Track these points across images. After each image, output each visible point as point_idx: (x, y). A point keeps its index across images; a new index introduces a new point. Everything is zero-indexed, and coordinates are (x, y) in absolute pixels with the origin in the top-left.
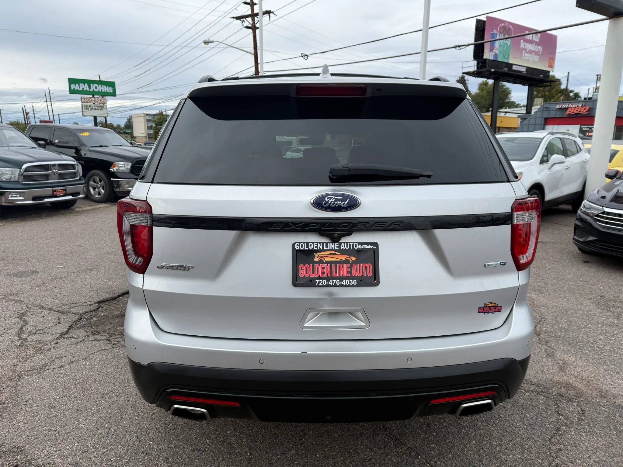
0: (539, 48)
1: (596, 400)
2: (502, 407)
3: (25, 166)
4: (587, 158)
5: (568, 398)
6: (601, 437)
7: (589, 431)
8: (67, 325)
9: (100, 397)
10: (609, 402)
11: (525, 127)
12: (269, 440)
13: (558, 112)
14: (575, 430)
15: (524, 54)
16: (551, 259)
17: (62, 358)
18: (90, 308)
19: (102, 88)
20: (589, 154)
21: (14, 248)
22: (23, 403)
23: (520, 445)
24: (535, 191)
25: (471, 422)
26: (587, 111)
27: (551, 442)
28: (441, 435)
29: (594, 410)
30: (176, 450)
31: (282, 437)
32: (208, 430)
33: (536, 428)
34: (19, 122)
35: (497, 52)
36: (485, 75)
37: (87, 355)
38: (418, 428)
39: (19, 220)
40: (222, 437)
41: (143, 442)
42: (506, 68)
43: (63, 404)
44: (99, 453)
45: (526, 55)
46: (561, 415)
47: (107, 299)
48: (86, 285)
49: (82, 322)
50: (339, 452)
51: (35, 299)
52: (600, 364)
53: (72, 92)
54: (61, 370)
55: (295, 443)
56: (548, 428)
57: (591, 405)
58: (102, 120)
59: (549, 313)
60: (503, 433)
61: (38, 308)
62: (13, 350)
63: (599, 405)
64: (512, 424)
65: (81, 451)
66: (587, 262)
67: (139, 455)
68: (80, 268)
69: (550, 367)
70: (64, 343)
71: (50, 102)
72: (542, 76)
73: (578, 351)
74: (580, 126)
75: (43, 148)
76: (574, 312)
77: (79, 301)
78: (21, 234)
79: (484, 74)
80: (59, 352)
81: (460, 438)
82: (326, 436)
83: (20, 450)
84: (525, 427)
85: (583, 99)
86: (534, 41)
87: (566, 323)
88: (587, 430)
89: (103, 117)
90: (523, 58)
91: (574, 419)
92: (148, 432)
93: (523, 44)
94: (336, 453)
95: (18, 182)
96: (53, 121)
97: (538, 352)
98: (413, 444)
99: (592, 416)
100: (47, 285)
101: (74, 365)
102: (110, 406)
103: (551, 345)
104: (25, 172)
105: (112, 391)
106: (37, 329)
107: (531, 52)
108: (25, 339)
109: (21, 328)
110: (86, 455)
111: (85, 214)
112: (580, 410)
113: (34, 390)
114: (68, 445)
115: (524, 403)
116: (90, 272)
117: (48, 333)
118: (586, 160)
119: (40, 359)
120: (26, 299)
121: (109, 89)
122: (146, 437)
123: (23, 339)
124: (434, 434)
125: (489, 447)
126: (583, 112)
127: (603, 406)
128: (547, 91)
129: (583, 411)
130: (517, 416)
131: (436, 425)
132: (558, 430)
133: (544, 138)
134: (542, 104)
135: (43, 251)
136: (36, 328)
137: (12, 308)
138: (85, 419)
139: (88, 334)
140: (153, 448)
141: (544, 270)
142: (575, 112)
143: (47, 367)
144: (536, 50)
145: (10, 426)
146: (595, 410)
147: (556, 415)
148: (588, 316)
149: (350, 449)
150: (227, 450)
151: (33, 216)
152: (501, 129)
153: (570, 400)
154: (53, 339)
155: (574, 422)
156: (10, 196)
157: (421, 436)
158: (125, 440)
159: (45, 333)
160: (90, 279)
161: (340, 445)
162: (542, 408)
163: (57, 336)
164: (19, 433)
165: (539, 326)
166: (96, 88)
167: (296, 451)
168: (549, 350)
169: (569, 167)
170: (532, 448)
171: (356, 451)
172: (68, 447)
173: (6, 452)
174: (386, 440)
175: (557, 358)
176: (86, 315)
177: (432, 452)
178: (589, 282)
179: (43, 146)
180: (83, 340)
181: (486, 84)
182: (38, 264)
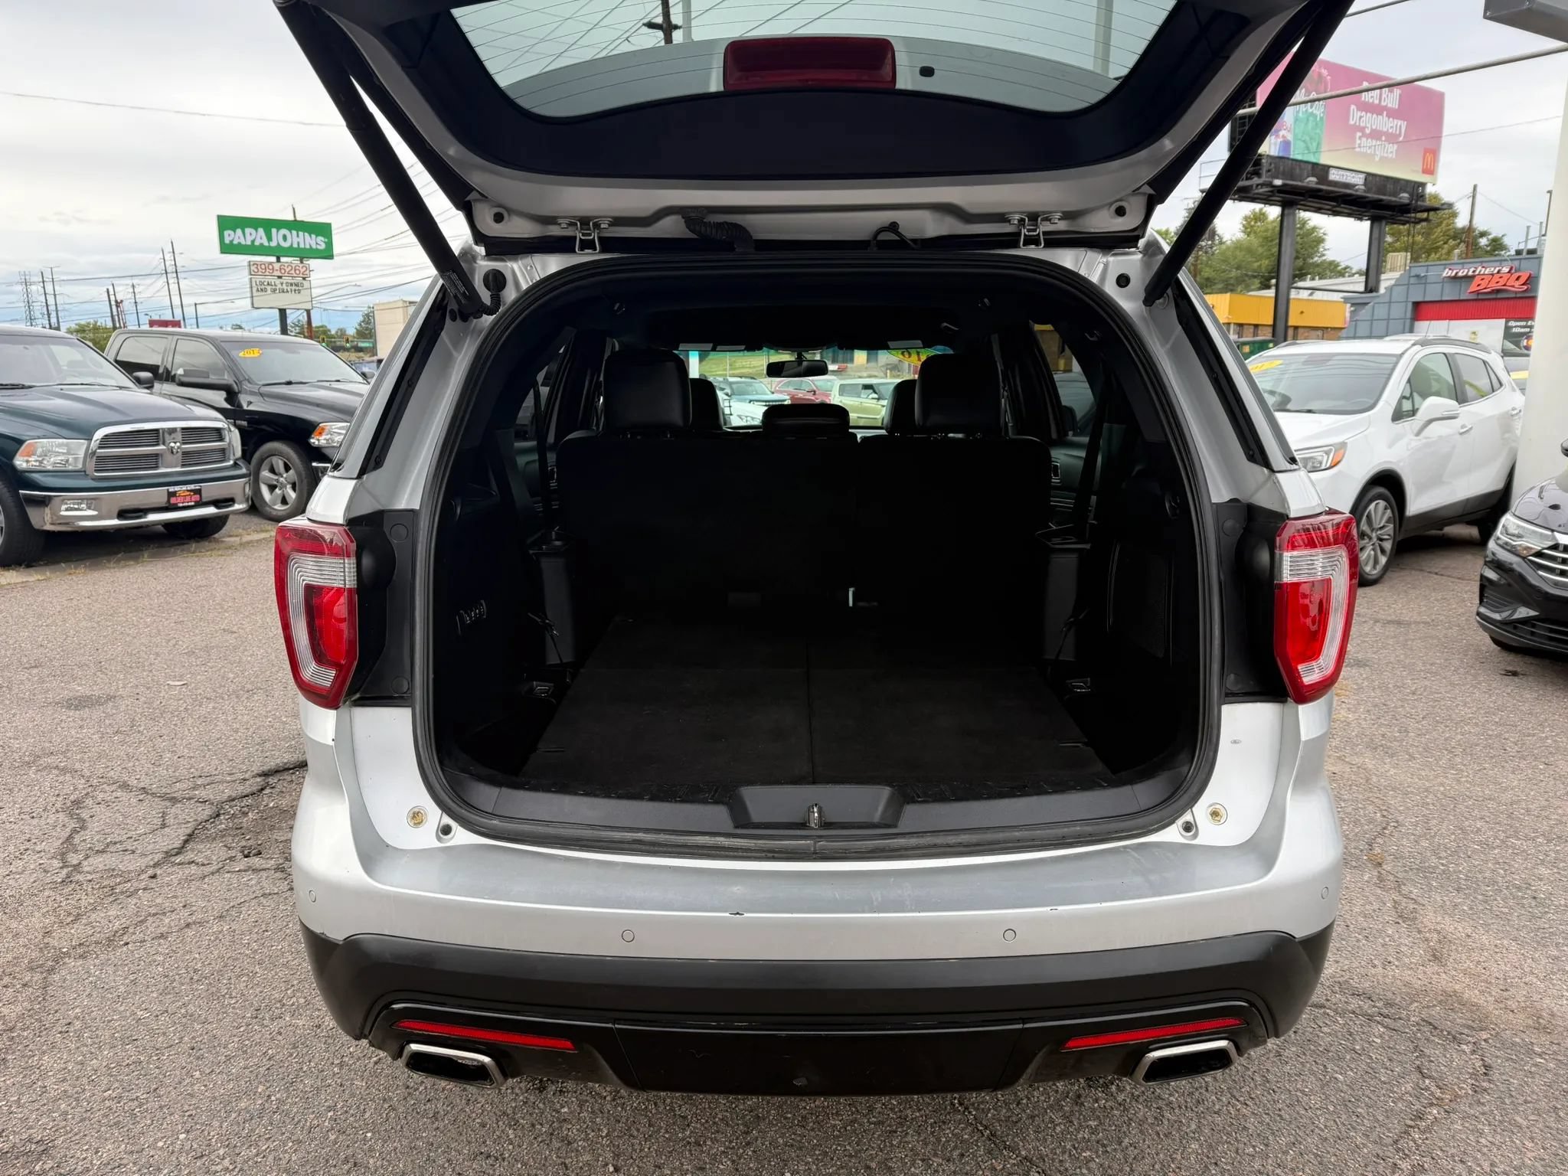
0: (1398, 125)
1: (1523, 1040)
2: (1272, 1055)
3: (100, 434)
4: (1517, 406)
5: (1449, 1033)
6: (1532, 1139)
7: (1500, 1121)
8: (183, 832)
9: (249, 1015)
10: (1558, 1044)
11: (1363, 328)
12: (667, 1132)
13: (1448, 287)
14: (1463, 1118)
15: (1358, 142)
16: (1420, 666)
17: (164, 914)
18: (242, 788)
19: (298, 240)
20: (1524, 394)
21: (67, 636)
22: (60, 1029)
23: (1316, 1155)
24: (1381, 490)
25: (1191, 1094)
26: (1523, 285)
27: (1398, 1150)
28: (1110, 1126)
29: (1517, 1066)
30: (428, 1155)
31: (699, 1126)
32: (514, 1105)
33: (1359, 1110)
34: (99, 324)
35: (1290, 137)
36: (1258, 194)
37: (227, 907)
38: (1051, 1107)
39: (85, 567)
40: (547, 1122)
41: (347, 1132)
42: (1313, 176)
43: (157, 1031)
44: (239, 1159)
45: (1365, 144)
46: (1429, 1077)
47: (286, 767)
48: (237, 731)
49: (221, 824)
50: (842, 1168)
51: (109, 764)
52: (1538, 943)
53: (227, 248)
54: (159, 944)
55: (731, 1142)
56: (1392, 1110)
57: (1509, 1051)
58: (301, 318)
59: (1408, 808)
60: (1271, 1124)
61: (114, 787)
62: (46, 893)
63: (1530, 1052)
64: (1298, 1101)
65: (194, 1153)
66: (1515, 674)
67: (335, 1166)
68: (224, 686)
69: (1404, 949)
70: (172, 875)
71: (175, 275)
72: (1406, 195)
73: (1481, 908)
74: (1506, 322)
75: (147, 388)
76: (1474, 804)
77: (216, 770)
78: (87, 600)
79: (1256, 191)
80: (159, 901)
81: (1158, 1134)
82: (811, 1124)
83: (42, 1148)
84: (1331, 1108)
85: (1513, 252)
86: (1385, 108)
87: (1454, 834)
88: (1494, 1118)
89: (300, 312)
90: (1358, 150)
91: (1462, 1088)
92: (362, 1107)
93: (1355, 116)
94: (835, 1168)
95: (82, 473)
96: (182, 322)
97: (1374, 911)
98: (1036, 1148)
99: (1511, 1080)
100: (141, 729)
101: (190, 933)
102: (273, 1039)
103: (1411, 892)
104: (100, 448)
105: (280, 1001)
106: (109, 840)
107: (1376, 135)
108: (77, 867)
109: (70, 837)
110: (204, 1164)
111: (246, 552)
112: (1479, 1064)
113: (90, 995)
114: (162, 1138)
115: (1331, 1045)
116: (247, 698)
117: (133, 852)
118: (1514, 409)
119: (112, 917)
120: (87, 764)
121: (317, 242)
122: (356, 1121)
123: (71, 866)
124: (1091, 1123)
125: (1234, 1159)
126: (1513, 286)
127: (1540, 1055)
128: (1419, 234)
129: (1487, 1067)
130: (1313, 1078)
131: (1097, 1101)
132: (1420, 1116)
133: (1403, 354)
134: (1408, 268)
135: (138, 644)
136: (106, 839)
137: (51, 788)
138: (208, 1071)
139: (232, 853)
140: (371, 1149)
141: (1399, 696)
142: (1494, 286)
143: (125, 938)
144: (1390, 131)
145: (22, 1086)
146: (1521, 1065)
147: (1415, 1076)
148: (1510, 816)
149: (872, 1160)
150: (558, 1157)
151: (120, 555)
152: (1300, 331)
153: (1454, 1038)
154: (146, 867)
155: (1461, 1097)
156: (64, 507)
157: (1058, 1129)
158: (303, 1128)
159: (126, 850)
160: (248, 714)
161: (848, 1147)
162: (1379, 1057)
163: (156, 860)
164: (45, 1105)
165: (1379, 840)
166: (285, 238)
167: (733, 1162)
168: (1404, 904)
169: (1471, 428)
170: (1346, 1164)
171: (886, 1165)
172: (160, 1144)
173: (7, 1152)
174: (966, 1137)
175: (1425, 927)
176: (231, 807)
177: (1085, 1171)
178: (1516, 726)
179: (148, 385)
180: (218, 871)
181: (1260, 217)
182: (122, 677)
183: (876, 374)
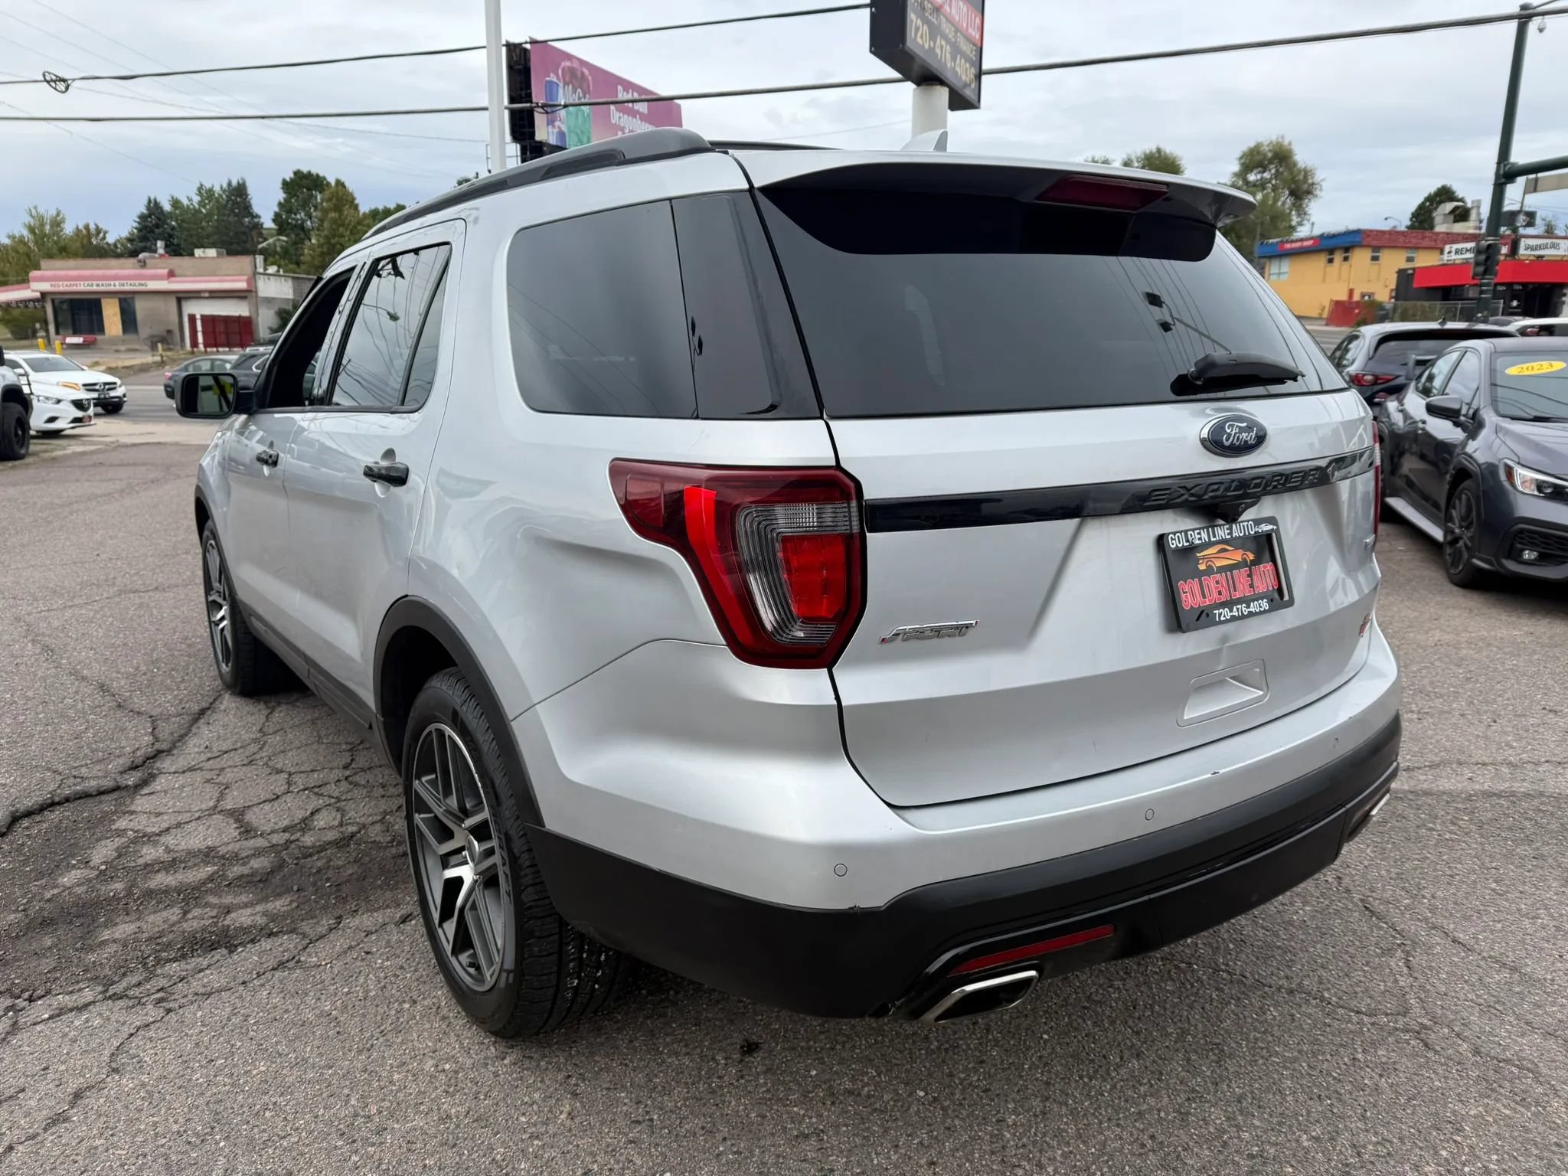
86: (638, 112)
93: (615, 116)
183: (138, 347)
